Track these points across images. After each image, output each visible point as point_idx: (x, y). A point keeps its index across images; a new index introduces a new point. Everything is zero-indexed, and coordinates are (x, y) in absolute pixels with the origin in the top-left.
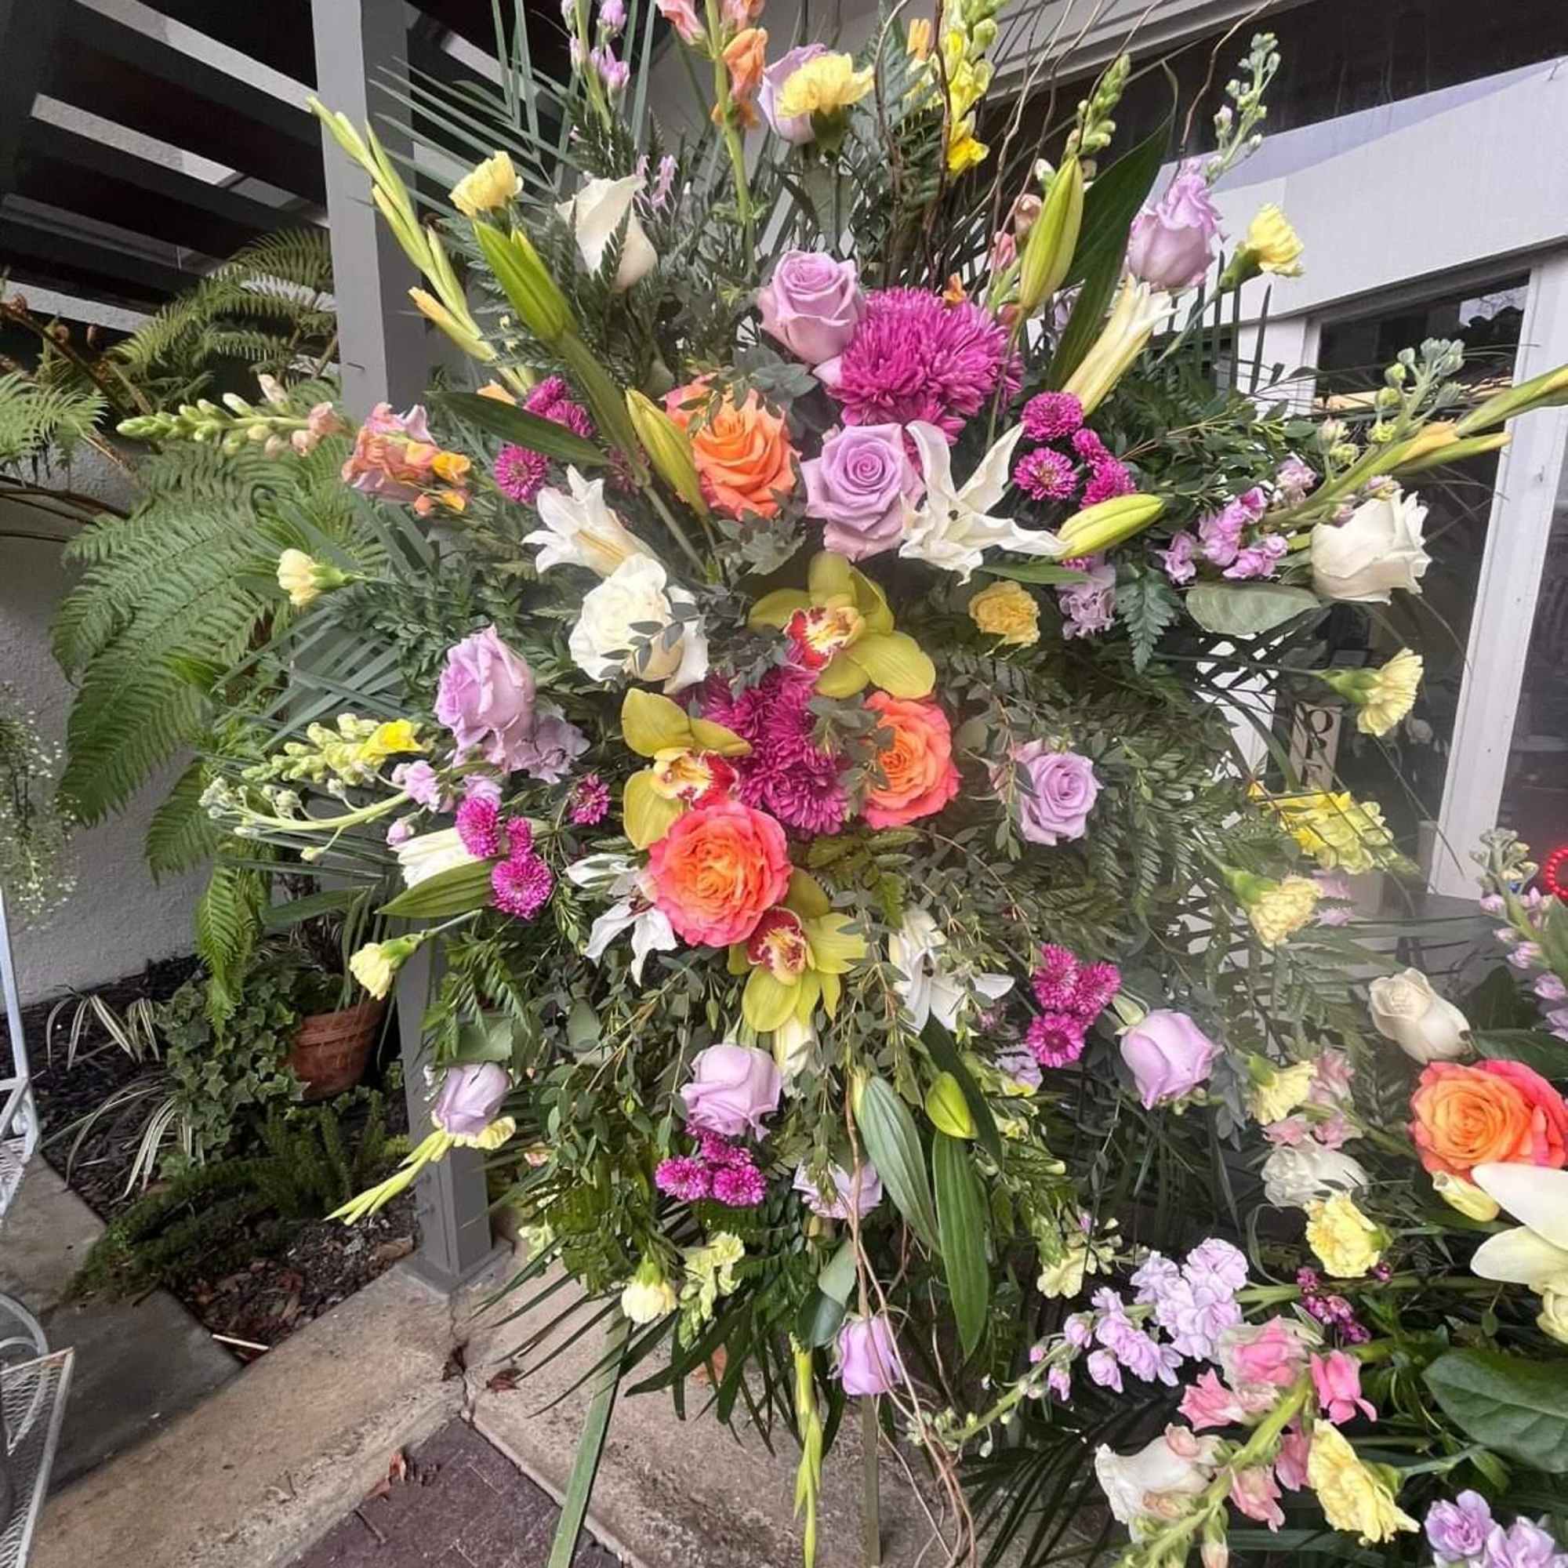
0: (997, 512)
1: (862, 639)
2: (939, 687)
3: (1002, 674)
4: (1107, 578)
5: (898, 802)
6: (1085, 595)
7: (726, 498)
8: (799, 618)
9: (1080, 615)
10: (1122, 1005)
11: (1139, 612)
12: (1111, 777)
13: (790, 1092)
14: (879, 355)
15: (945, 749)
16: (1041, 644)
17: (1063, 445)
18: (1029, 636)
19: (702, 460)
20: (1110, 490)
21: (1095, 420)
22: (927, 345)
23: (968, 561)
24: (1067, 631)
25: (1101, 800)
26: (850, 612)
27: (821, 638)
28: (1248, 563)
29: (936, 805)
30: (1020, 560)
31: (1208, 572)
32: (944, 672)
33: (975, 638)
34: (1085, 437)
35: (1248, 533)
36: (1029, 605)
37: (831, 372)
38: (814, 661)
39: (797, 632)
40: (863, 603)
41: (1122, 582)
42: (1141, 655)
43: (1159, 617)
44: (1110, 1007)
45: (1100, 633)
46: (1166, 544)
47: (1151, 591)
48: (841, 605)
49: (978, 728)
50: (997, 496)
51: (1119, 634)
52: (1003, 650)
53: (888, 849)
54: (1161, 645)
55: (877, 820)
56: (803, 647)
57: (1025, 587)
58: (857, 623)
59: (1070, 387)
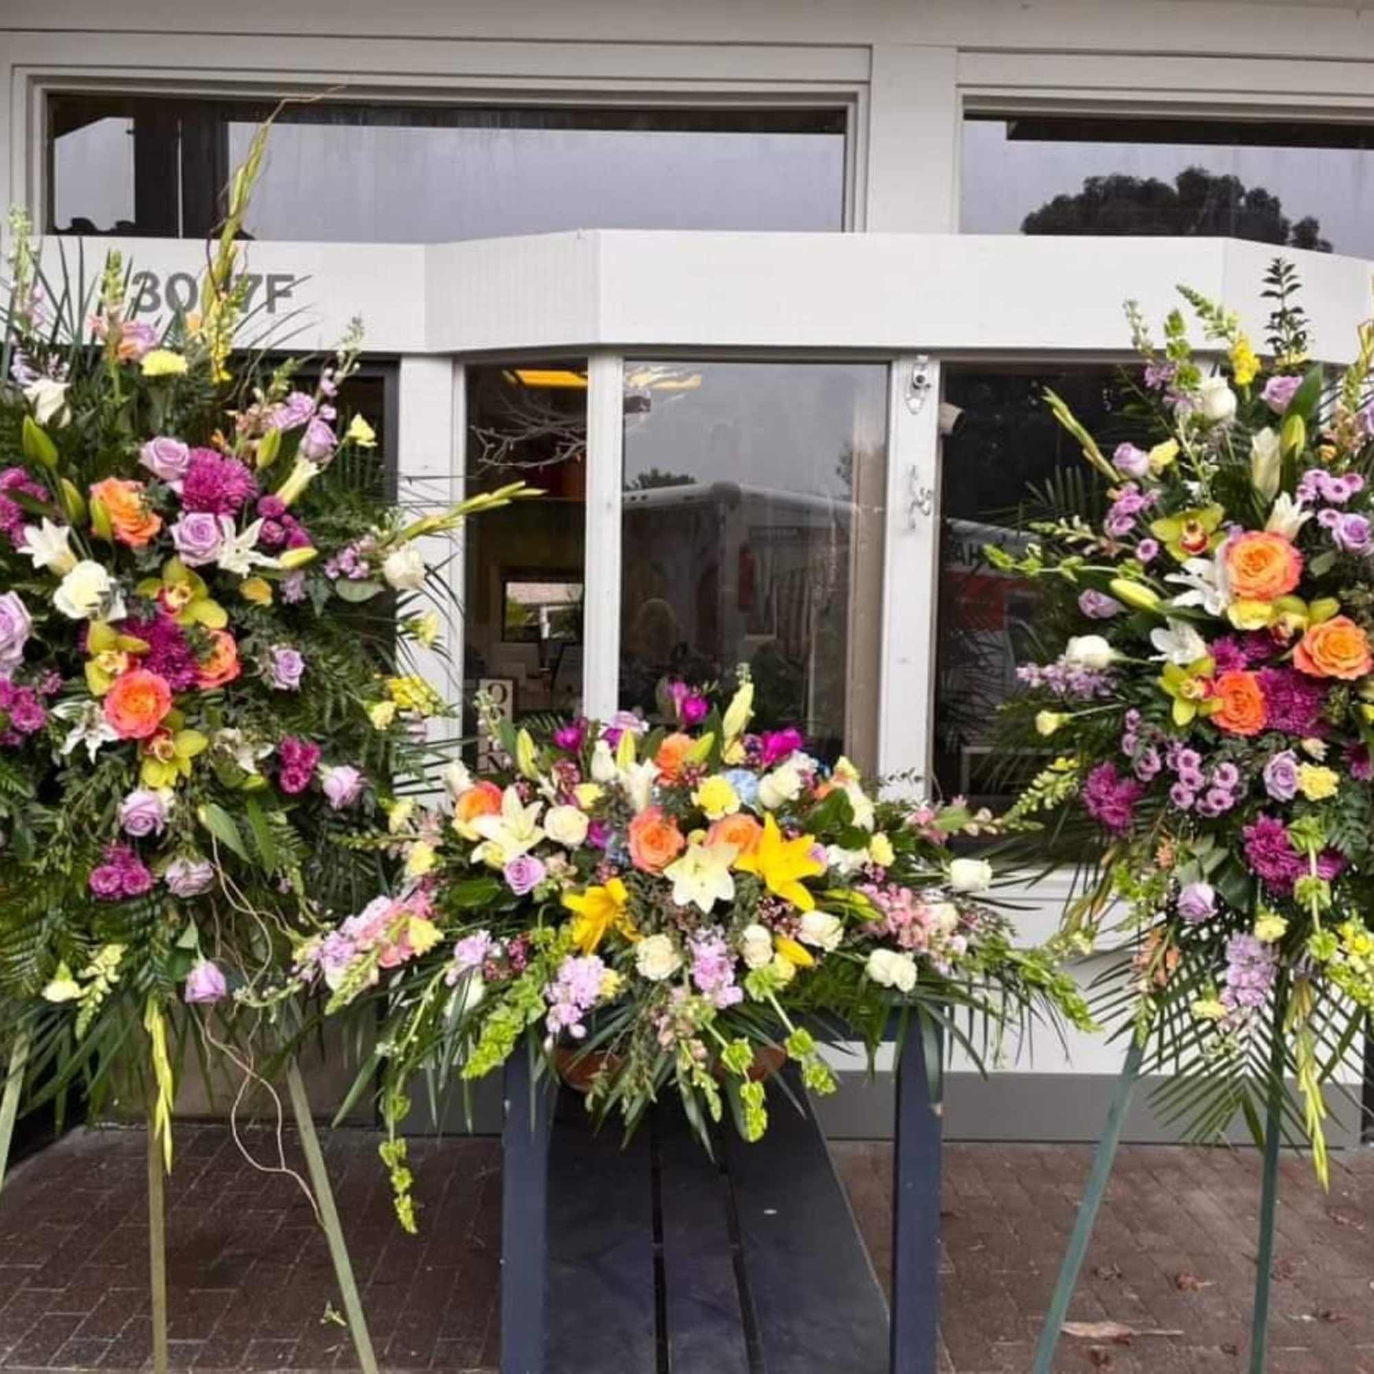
0: (254, 549)
1: (192, 601)
2: (229, 624)
3: (257, 617)
4: (301, 576)
5: (214, 675)
6: (291, 584)
7: (125, 536)
8: (162, 591)
9: (289, 592)
10: (322, 767)
11: (316, 591)
12: (308, 661)
13: (168, 820)
14: (199, 482)
15: (234, 651)
16: (273, 605)
17: (277, 520)
18: (267, 601)
19: (114, 519)
20: (298, 543)
21: (289, 510)
22: (220, 480)
23: (243, 569)
24: (285, 600)
25: (305, 674)
26: (187, 589)
27: (173, 600)
28: (357, 573)
29: (231, 677)
30: (263, 569)
31: (343, 575)
32: (231, 618)
33: (243, 602)
34: (287, 519)
35: (356, 561)
36: (268, 588)
37: (178, 487)
38: (171, 610)
39: (161, 599)
40: (193, 585)
41: (308, 578)
42: (318, 610)
43: (324, 594)
44: (316, 769)
45: (300, 601)
46: (325, 562)
47: (321, 583)
48: (183, 585)
49: (248, 643)
50: (253, 543)
51: (308, 601)
52: (257, 607)
53: (209, 697)
54: (326, 606)
55: (203, 685)
56: (165, 605)
57: (266, 579)
58: (191, 595)
59: (279, 494)
